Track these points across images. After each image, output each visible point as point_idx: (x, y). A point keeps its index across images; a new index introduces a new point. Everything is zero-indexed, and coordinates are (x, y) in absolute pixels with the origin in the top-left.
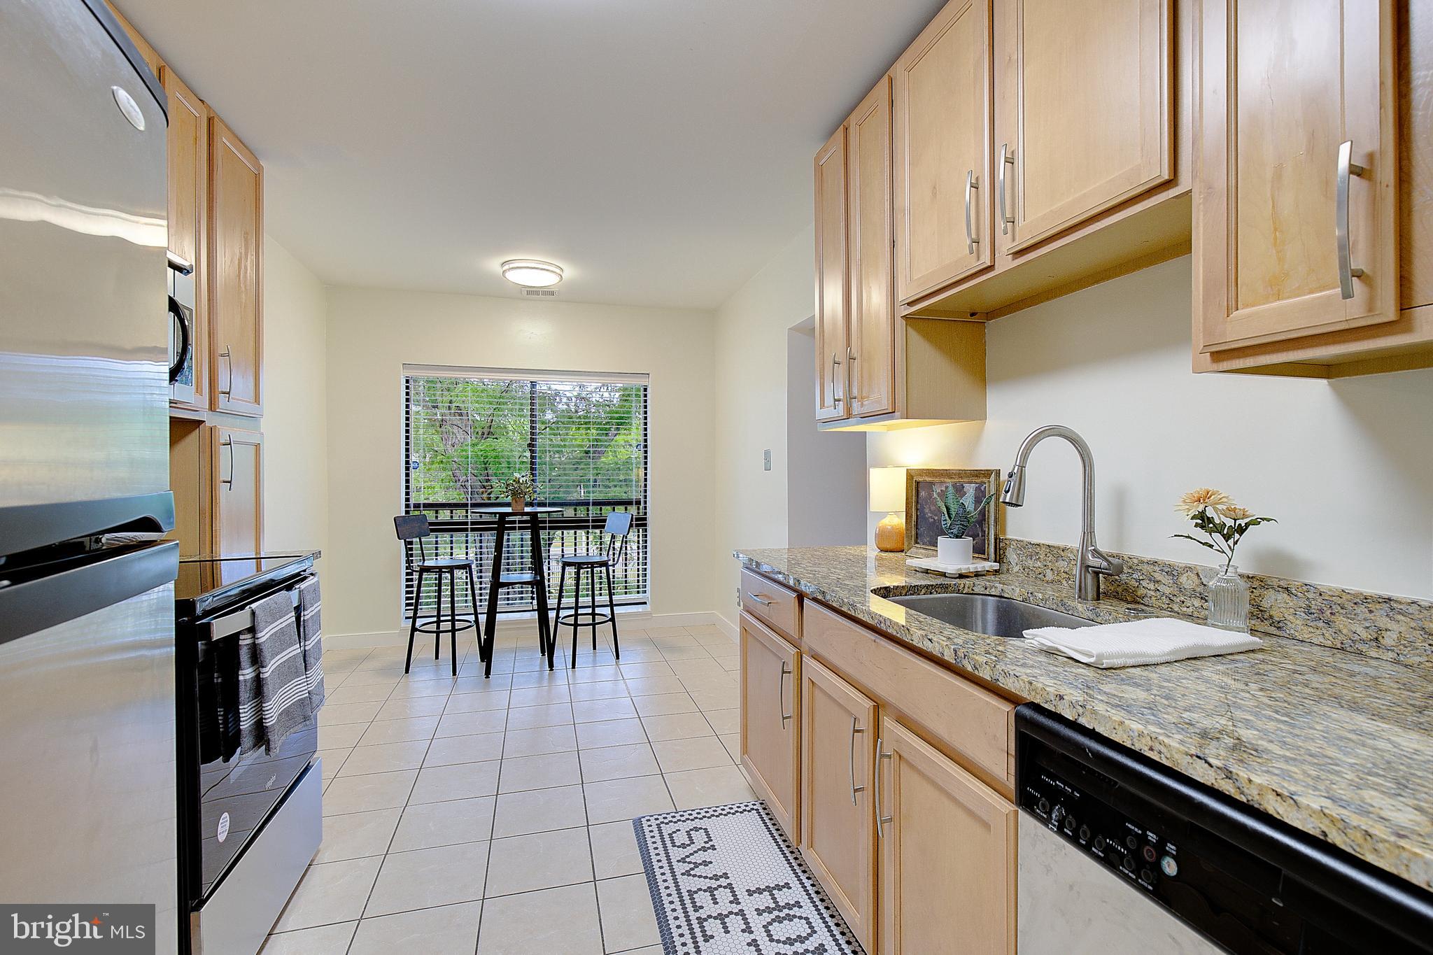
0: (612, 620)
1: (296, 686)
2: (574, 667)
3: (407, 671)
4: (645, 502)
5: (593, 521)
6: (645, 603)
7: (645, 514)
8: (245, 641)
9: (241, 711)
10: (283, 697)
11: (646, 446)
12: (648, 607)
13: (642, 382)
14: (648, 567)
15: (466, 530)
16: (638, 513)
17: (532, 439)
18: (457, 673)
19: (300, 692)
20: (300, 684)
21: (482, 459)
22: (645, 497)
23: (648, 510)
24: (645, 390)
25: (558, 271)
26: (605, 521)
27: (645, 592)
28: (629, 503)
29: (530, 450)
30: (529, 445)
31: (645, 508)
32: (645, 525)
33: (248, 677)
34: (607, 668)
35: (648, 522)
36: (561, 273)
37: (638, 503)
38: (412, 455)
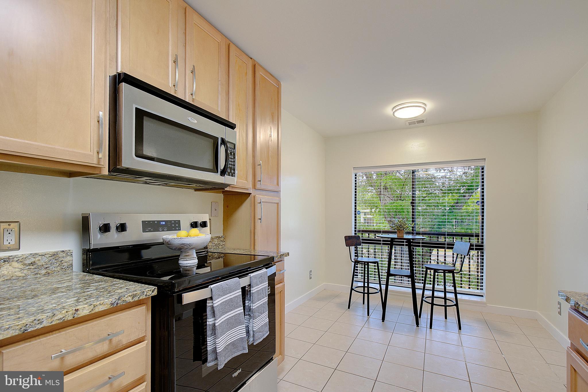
0: (457, 305)
1: (240, 330)
2: (431, 327)
3: (349, 308)
4: (483, 236)
5: (448, 244)
6: (482, 296)
7: (483, 243)
8: (209, 304)
9: (208, 340)
10: (230, 335)
11: (483, 202)
12: (484, 299)
13: (481, 164)
14: (484, 274)
16: (478, 242)
17: (413, 200)
18: (370, 315)
19: (241, 333)
20: (241, 329)
21: (395, 210)
22: (483, 233)
23: (484, 241)
24: (483, 169)
25: (423, 106)
26: (453, 245)
27: (482, 289)
28: (470, 235)
29: (412, 205)
30: (412, 203)
31: (483, 239)
32: (482, 249)
33: (211, 323)
34: (453, 335)
35: (485, 247)
36: (425, 107)
37: (477, 236)
38: (357, 208)
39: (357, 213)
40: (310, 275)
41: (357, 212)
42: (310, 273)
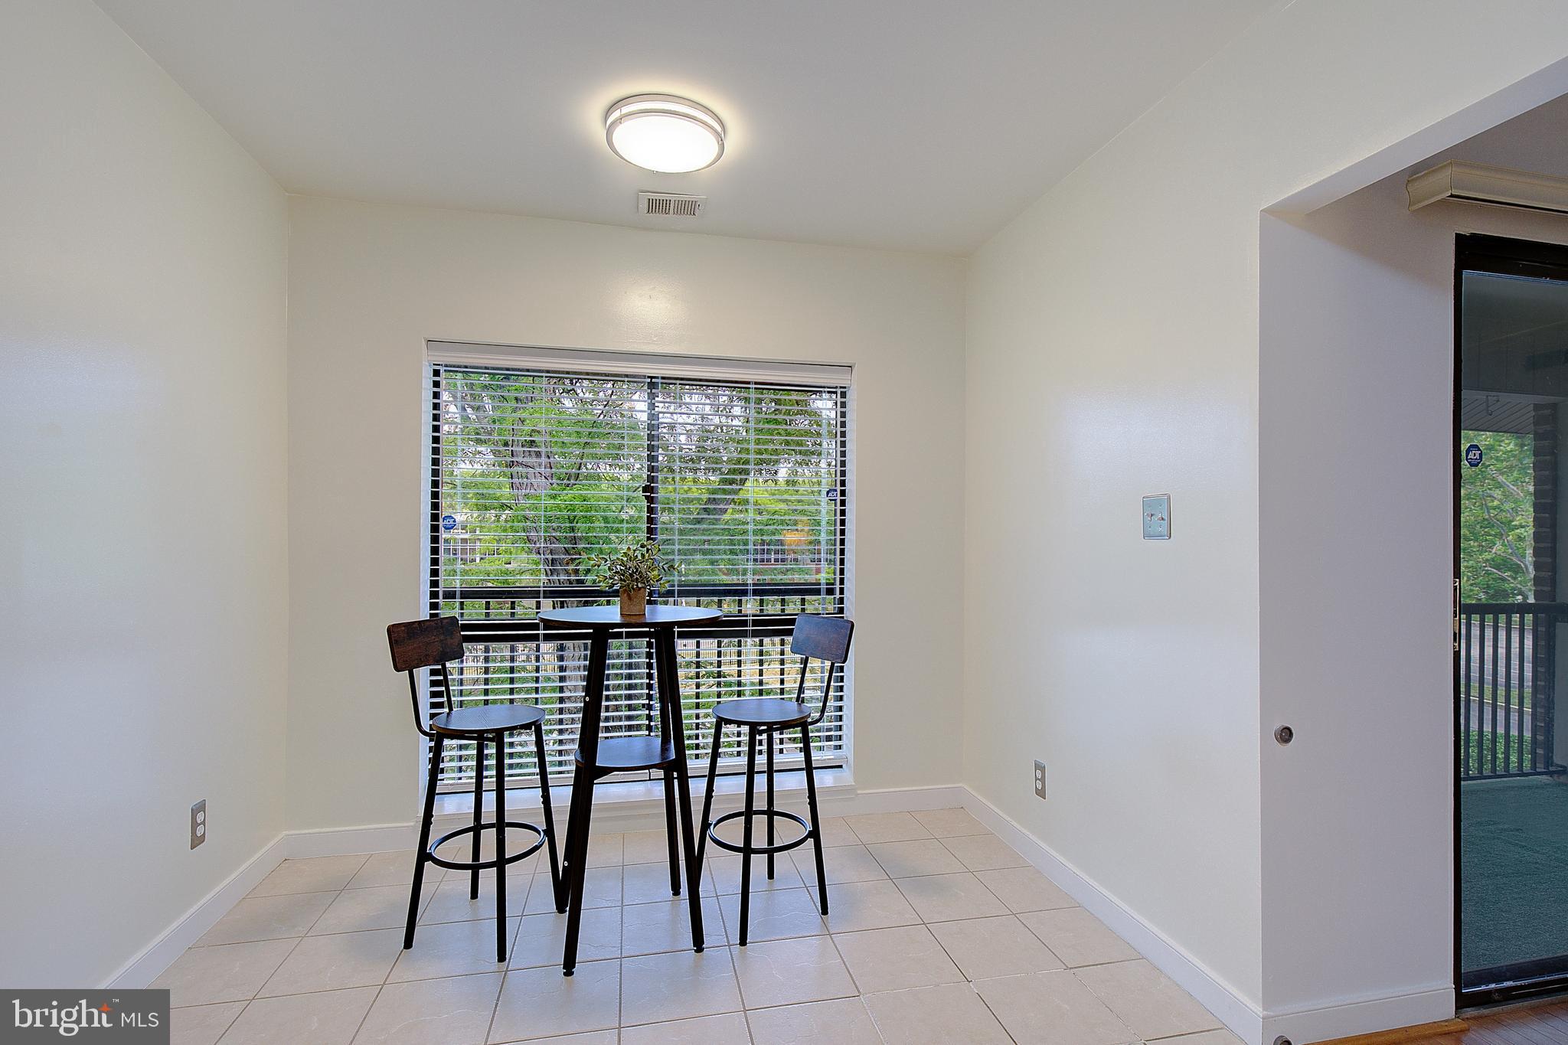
0: (815, 834)
2: (743, 940)
3: (408, 944)
4: (842, 590)
6: (841, 767)
11: (843, 493)
12: (843, 776)
13: (841, 380)
15: (535, 638)
17: (650, 479)
22: (842, 581)
27: (841, 745)
29: (646, 497)
30: (646, 489)
31: (842, 600)
37: (831, 590)
38: (444, 502)
39: (441, 523)
40: (195, 825)
41: (441, 520)
42: (194, 818)
